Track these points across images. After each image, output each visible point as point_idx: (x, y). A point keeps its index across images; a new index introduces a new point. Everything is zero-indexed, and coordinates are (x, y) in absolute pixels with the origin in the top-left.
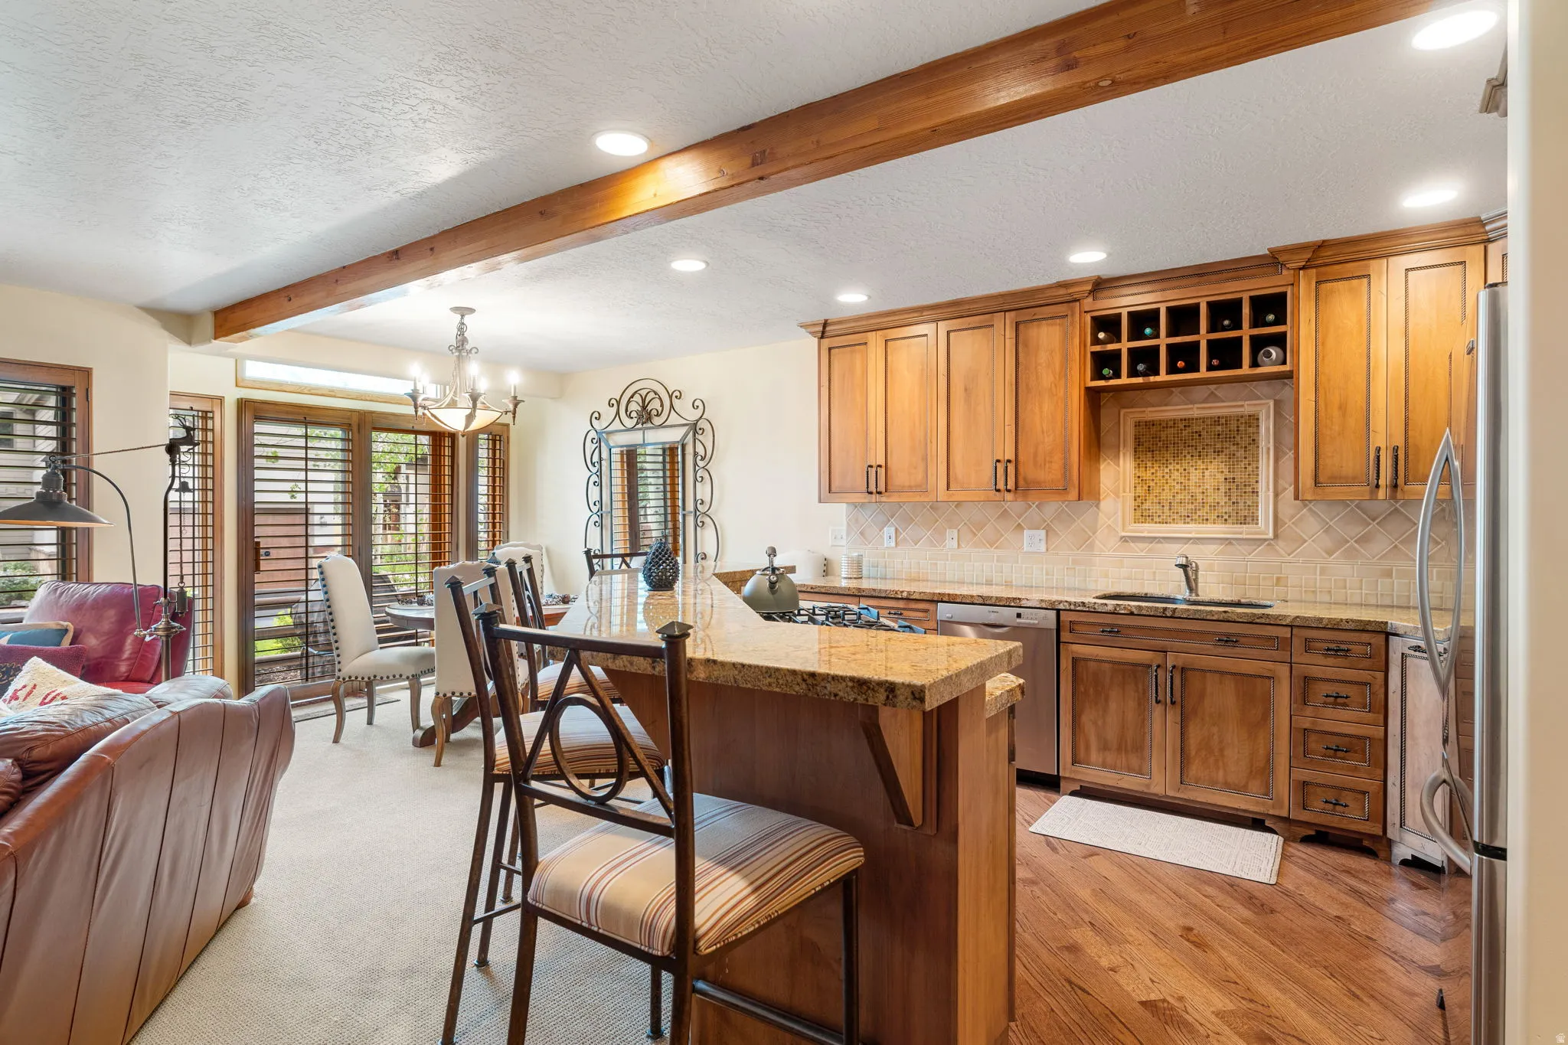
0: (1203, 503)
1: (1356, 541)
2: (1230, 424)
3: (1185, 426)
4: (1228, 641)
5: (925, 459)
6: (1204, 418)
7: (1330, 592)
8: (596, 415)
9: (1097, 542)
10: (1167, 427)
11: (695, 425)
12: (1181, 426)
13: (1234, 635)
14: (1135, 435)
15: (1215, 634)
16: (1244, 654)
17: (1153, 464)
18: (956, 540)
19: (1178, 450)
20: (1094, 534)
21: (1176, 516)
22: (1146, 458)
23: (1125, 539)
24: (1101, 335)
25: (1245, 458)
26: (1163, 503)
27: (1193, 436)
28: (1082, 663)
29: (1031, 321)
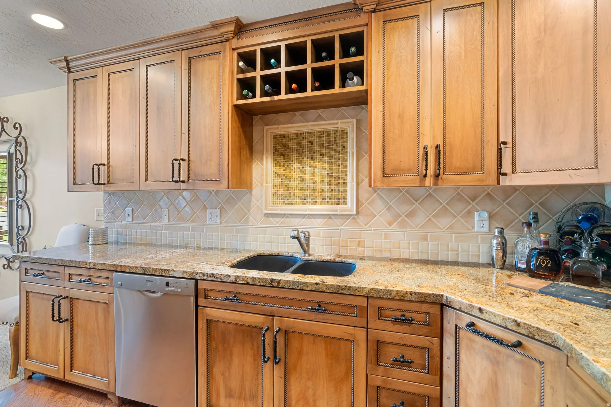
0: (314, 190)
1: (406, 216)
2: (330, 136)
3: (303, 138)
4: (319, 308)
5: (132, 159)
6: (314, 132)
7: (390, 251)
9: (251, 218)
10: (292, 139)
11: (16, 140)
12: (301, 138)
13: (323, 303)
14: (274, 145)
16: (331, 320)
17: (284, 164)
18: (167, 216)
19: (299, 154)
20: (249, 211)
21: (298, 200)
22: (280, 160)
23: (267, 215)
25: (339, 159)
26: (290, 190)
27: (308, 145)
28: (214, 324)
29: (199, 56)
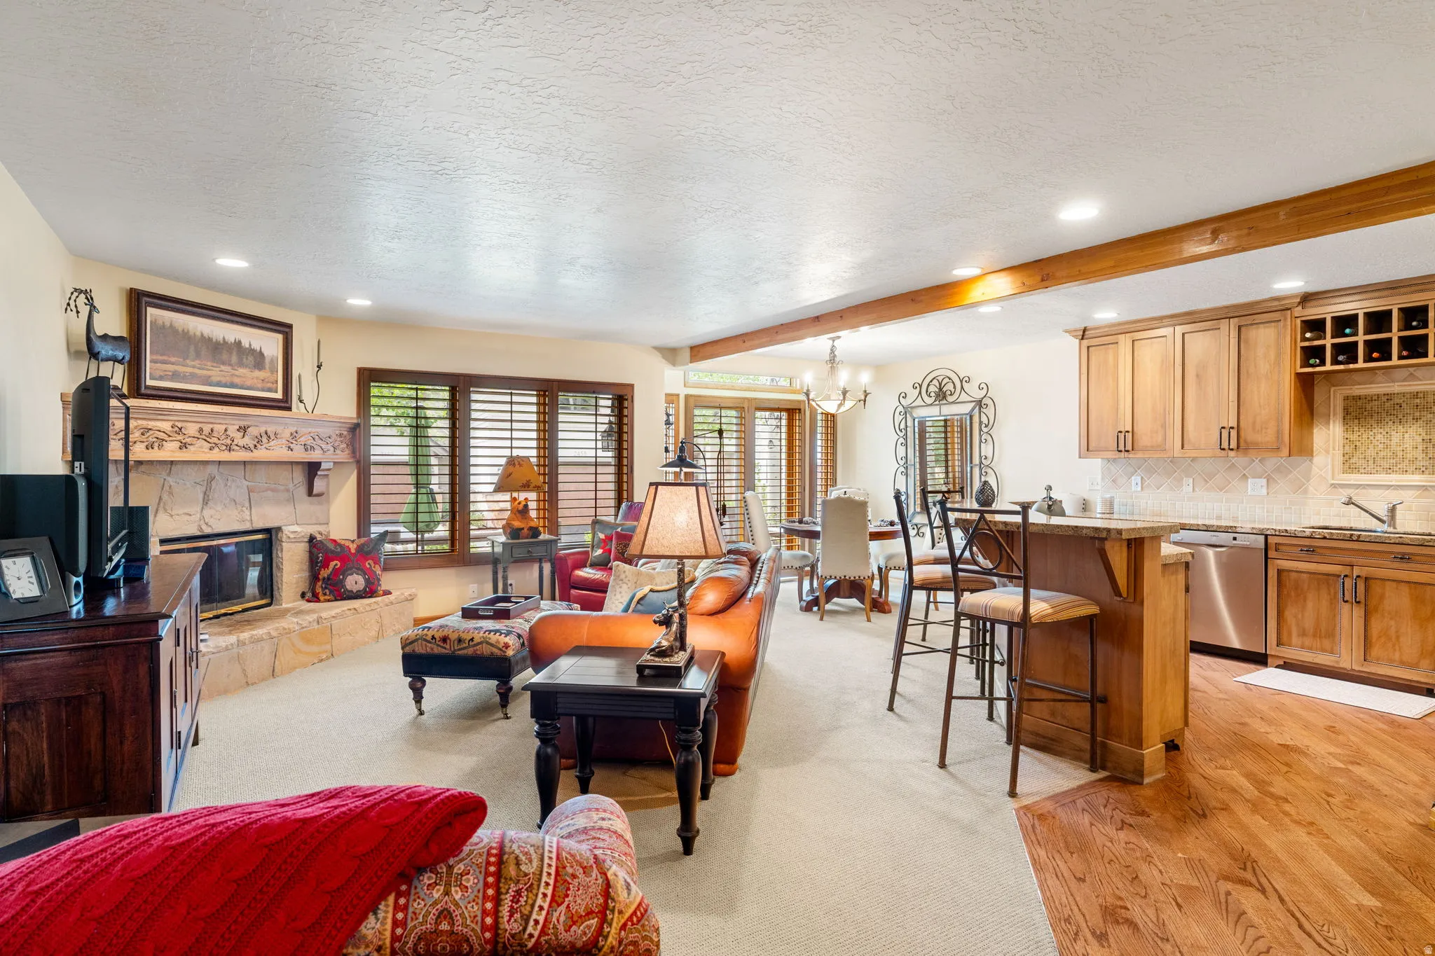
0: (1403, 458)
3: (1387, 400)
4: (1403, 558)
5: (1164, 426)
6: (1404, 393)
8: (903, 394)
9: (1310, 488)
10: (1372, 400)
11: (981, 401)
12: (1384, 399)
13: (1408, 554)
14: (1344, 406)
15: (1391, 553)
16: (1416, 568)
17: (1359, 428)
18: (1191, 485)
19: (1381, 418)
20: (1308, 481)
21: (1379, 468)
22: (1353, 424)
23: (1334, 486)
24: (1308, 335)
26: (1368, 458)
27: (1394, 407)
28: (1285, 574)
29: (1252, 324)
